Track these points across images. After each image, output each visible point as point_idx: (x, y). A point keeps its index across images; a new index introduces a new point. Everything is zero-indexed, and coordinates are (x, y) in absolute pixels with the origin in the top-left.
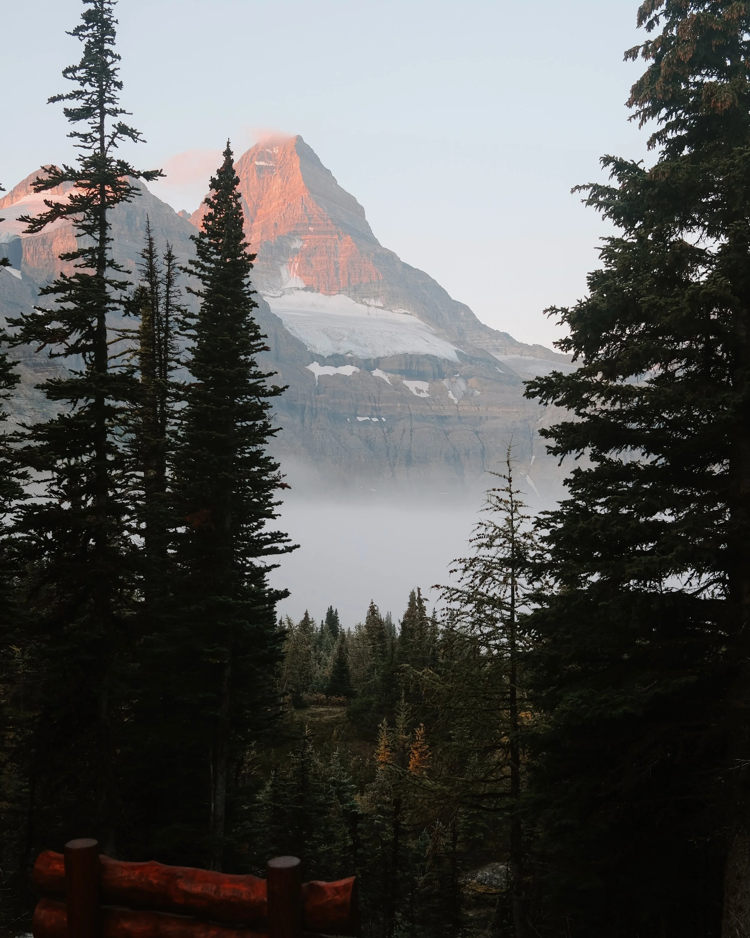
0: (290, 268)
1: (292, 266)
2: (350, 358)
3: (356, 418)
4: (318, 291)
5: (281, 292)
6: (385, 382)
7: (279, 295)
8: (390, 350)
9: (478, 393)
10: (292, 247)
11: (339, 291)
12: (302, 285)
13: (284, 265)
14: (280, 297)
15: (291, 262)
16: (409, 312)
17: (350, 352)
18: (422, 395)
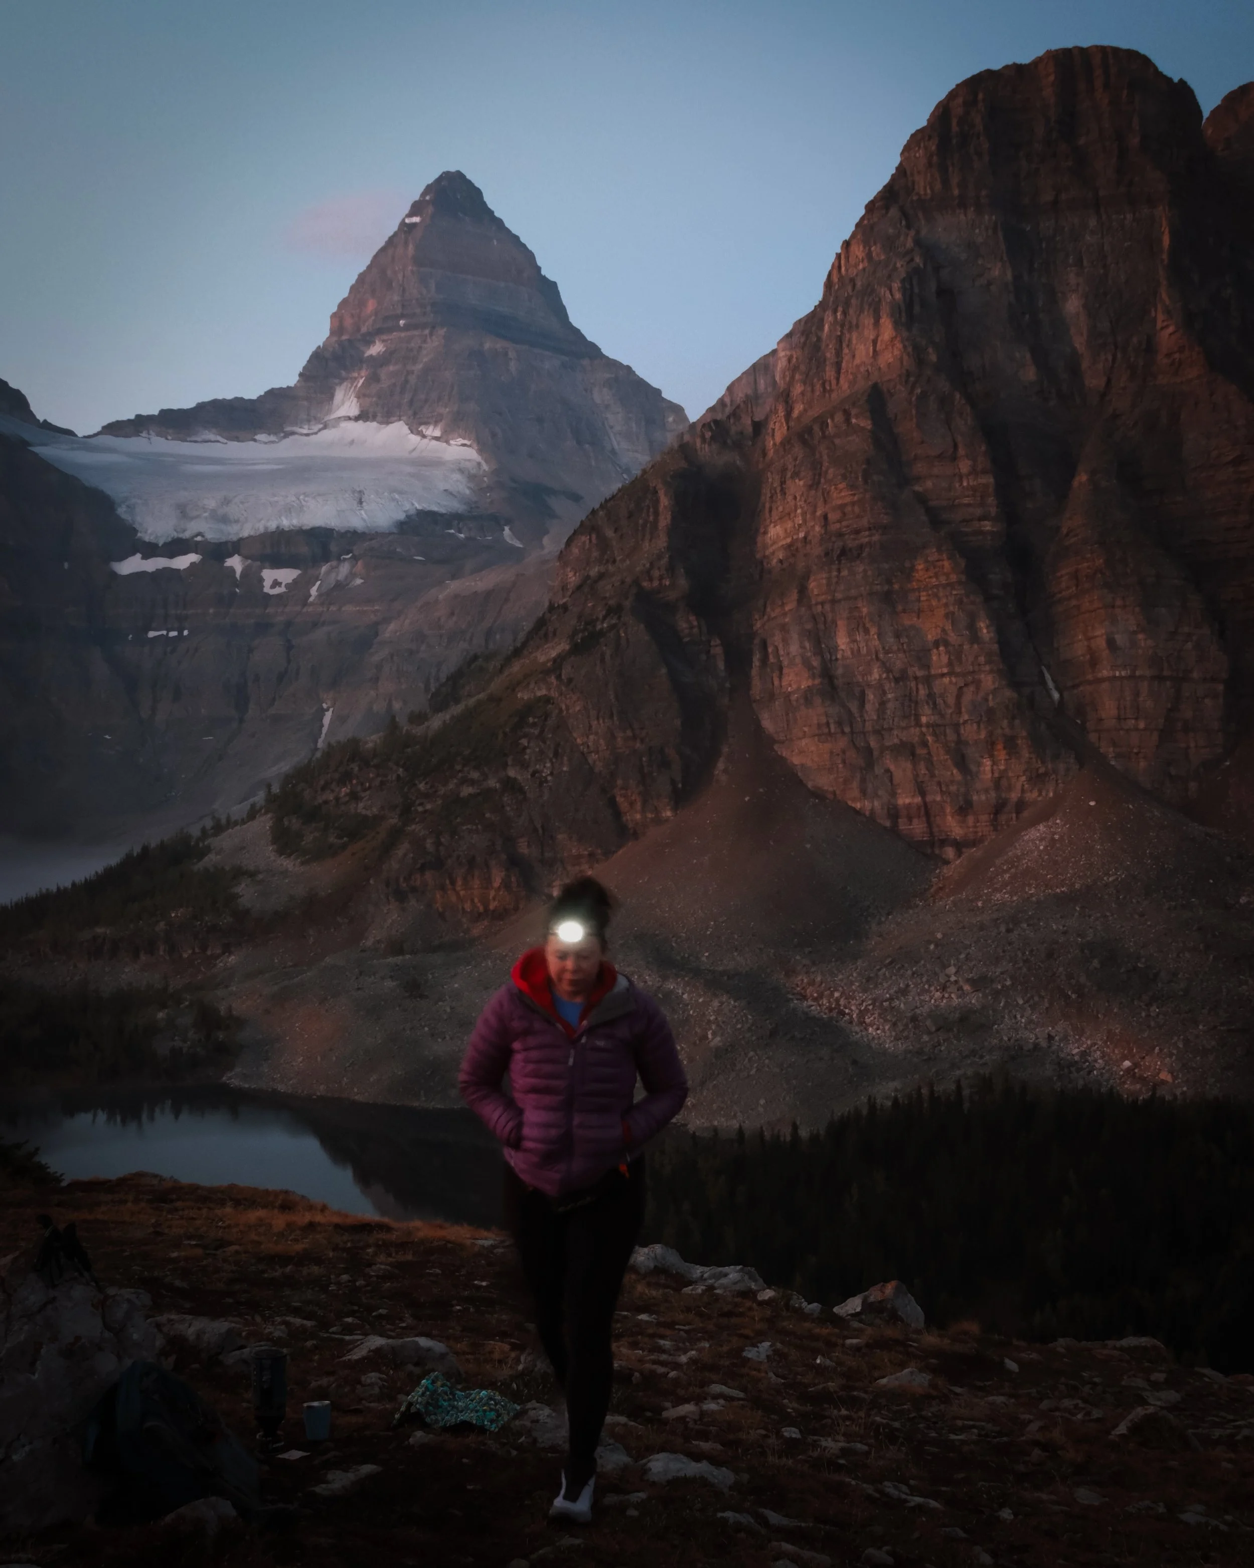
0: (350, 388)
1: (354, 384)
2: (197, 543)
3: (145, 634)
4: (374, 418)
5: (321, 426)
7: (315, 431)
8: (262, 526)
9: (358, 582)
10: (367, 355)
11: (400, 416)
12: (355, 412)
13: (345, 384)
14: (316, 433)
15: (356, 378)
16: (468, 443)
17: (201, 534)
18: (274, 591)
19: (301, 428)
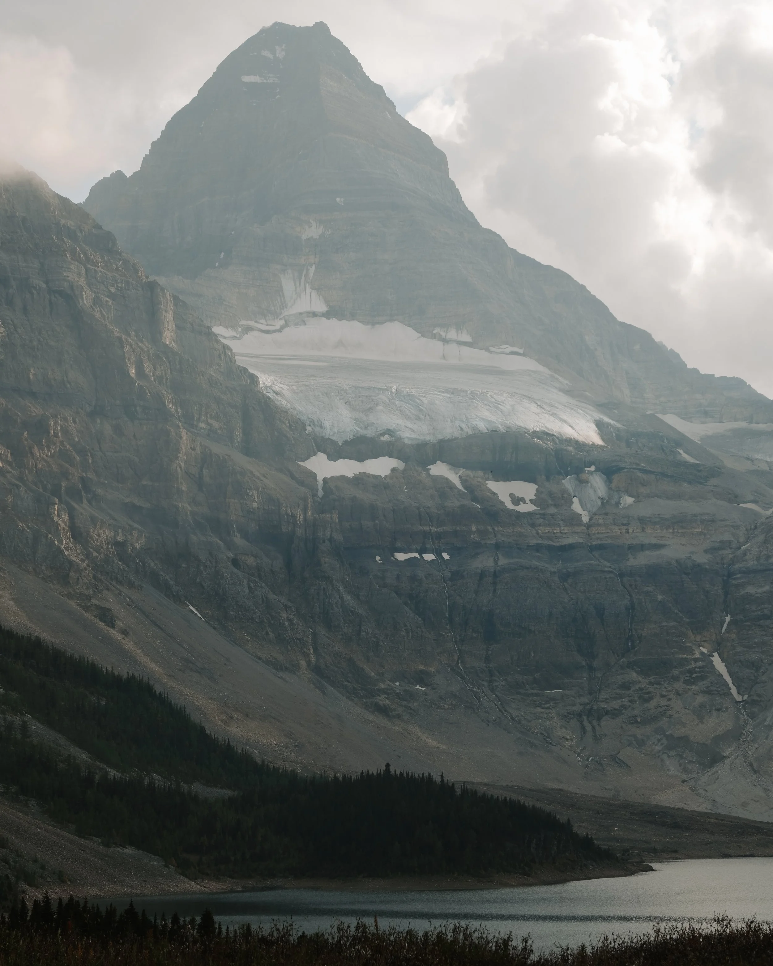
0: (301, 278)
1: (304, 273)
2: (389, 443)
3: (393, 556)
4: (353, 317)
5: (282, 322)
6: (451, 486)
7: (278, 327)
8: (463, 426)
9: (629, 500)
10: (304, 237)
12: (322, 308)
13: (290, 271)
14: (280, 331)
15: (303, 266)
16: (521, 351)
17: (389, 432)
18: (522, 508)
19: (258, 322)
